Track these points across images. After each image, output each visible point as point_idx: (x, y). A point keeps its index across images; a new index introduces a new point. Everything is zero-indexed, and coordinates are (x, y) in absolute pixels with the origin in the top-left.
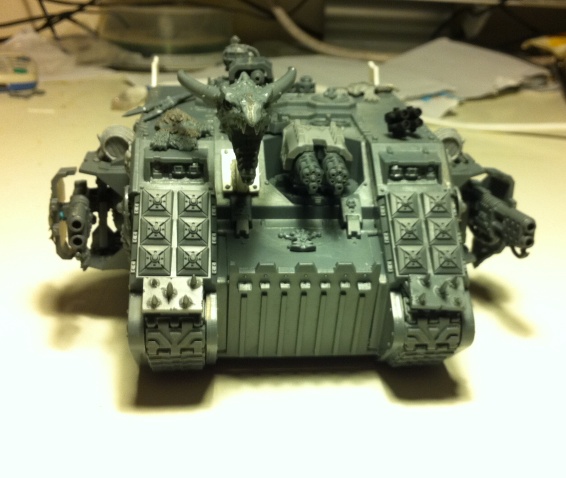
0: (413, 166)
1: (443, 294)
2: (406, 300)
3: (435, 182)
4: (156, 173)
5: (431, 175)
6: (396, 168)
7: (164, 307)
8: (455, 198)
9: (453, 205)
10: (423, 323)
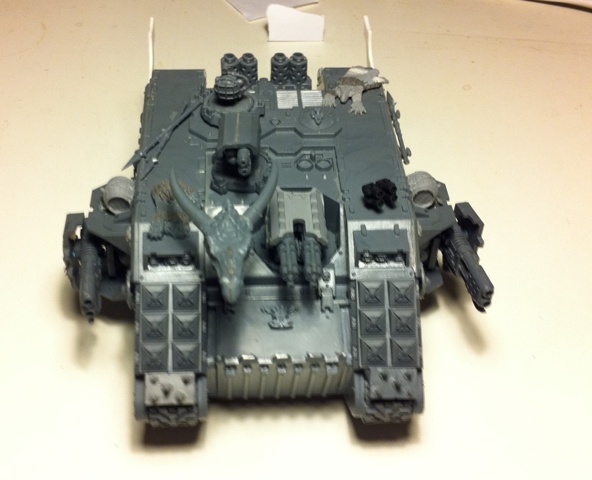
0: (382, 253)
1: (398, 387)
2: (367, 384)
3: (401, 265)
4: (153, 261)
5: (400, 258)
6: (367, 255)
7: (162, 401)
8: (419, 280)
9: (418, 287)
10: (380, 407)
